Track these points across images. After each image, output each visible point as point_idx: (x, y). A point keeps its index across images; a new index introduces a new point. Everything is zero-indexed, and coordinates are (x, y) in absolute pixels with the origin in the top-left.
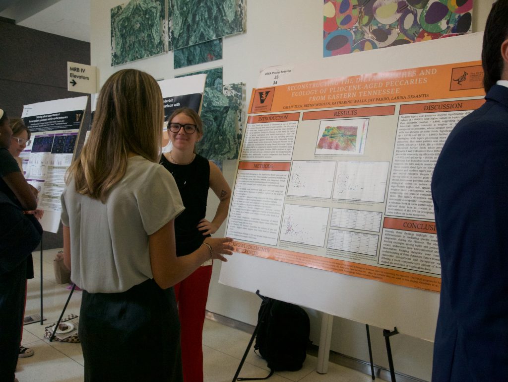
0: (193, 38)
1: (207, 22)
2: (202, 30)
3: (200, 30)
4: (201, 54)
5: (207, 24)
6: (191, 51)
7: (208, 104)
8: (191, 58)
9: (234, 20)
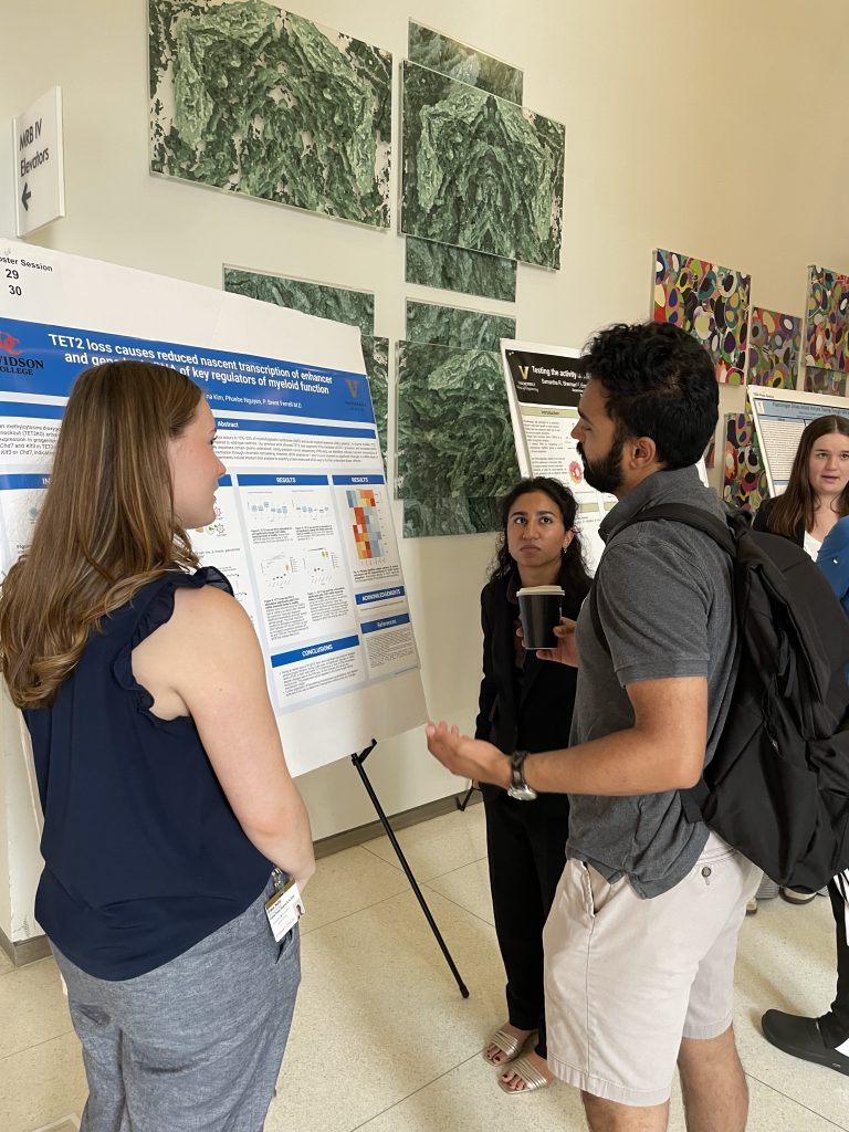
0: (468, 233)
1: (499, 217)
2: (488, 226)
3: (484, 224)
4: (473, 274)
5: (499, 221)
6: (452, 259)
7: (496, 386)
8: (452, 273)
9: (548, 241)
